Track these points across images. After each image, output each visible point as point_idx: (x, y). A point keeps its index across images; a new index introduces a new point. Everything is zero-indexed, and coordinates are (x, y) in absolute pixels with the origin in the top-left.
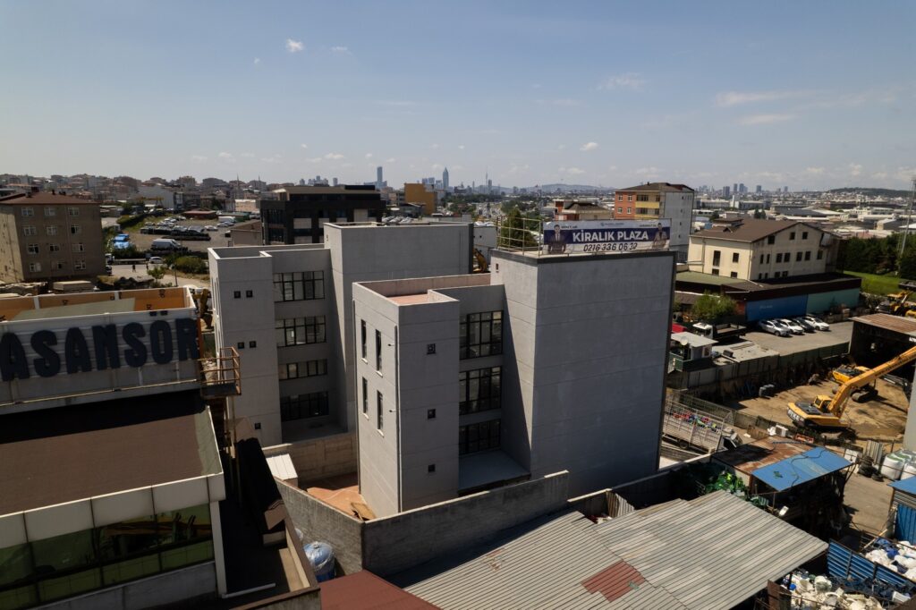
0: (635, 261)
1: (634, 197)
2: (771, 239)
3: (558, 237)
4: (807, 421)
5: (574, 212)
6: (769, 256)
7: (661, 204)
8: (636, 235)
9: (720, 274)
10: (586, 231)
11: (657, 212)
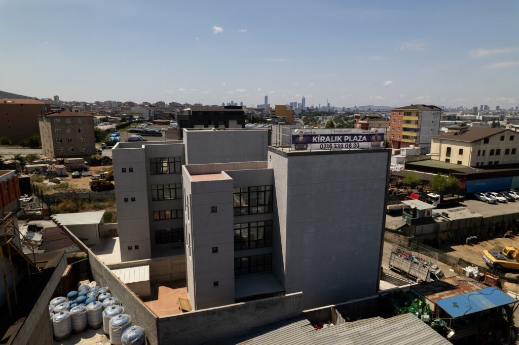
0: (359, 155)
1: (403, 113)
2: (486, 140)
3: (301, 139)
4: (496, 264)
5: (366, 122)
6: (484, 151)
7: (419, 118)
8: (358, 138)
9: (450, 162)
10: (321, 135)
11: (417, 122)
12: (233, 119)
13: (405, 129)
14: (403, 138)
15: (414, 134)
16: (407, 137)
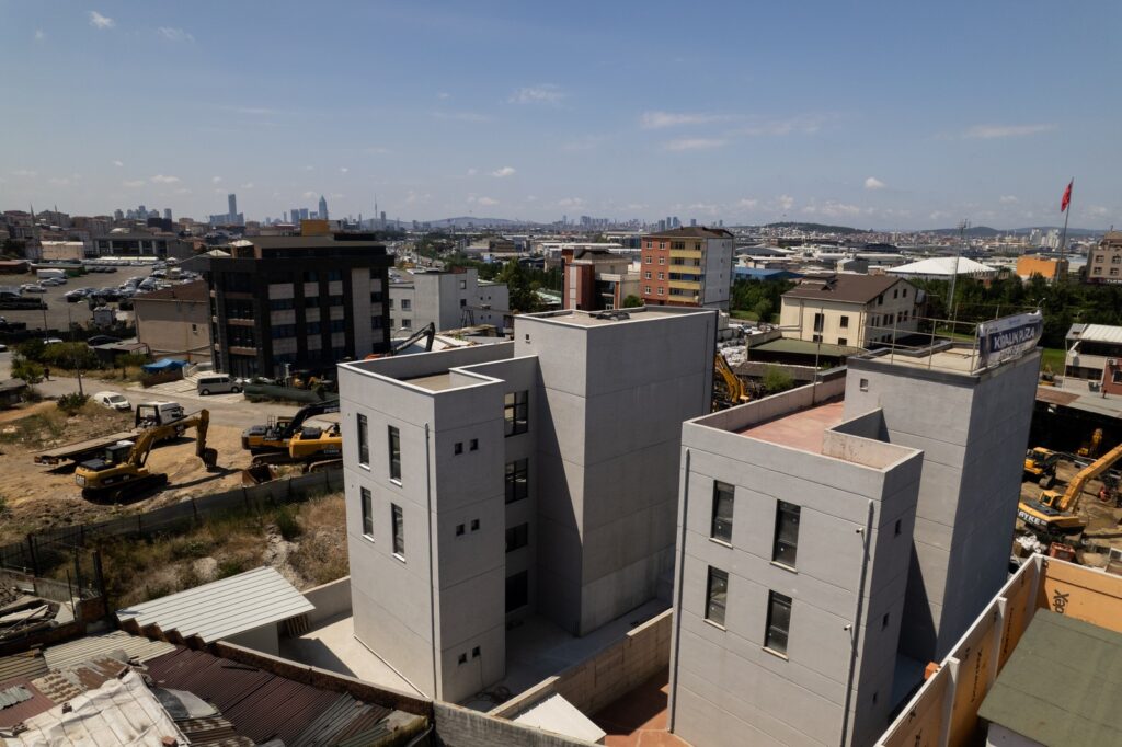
1: (668, 244)
2: (880, 298)
4: (1051, 524)
5: (590, 262)
6: (878, 318)
7: (703, 253)
9: (824, 341)
11: (697, 262)
12: (361, 266)
13: (674, 276)
14: (671, 293)
15: (696, 286)
16: (676, 292)
